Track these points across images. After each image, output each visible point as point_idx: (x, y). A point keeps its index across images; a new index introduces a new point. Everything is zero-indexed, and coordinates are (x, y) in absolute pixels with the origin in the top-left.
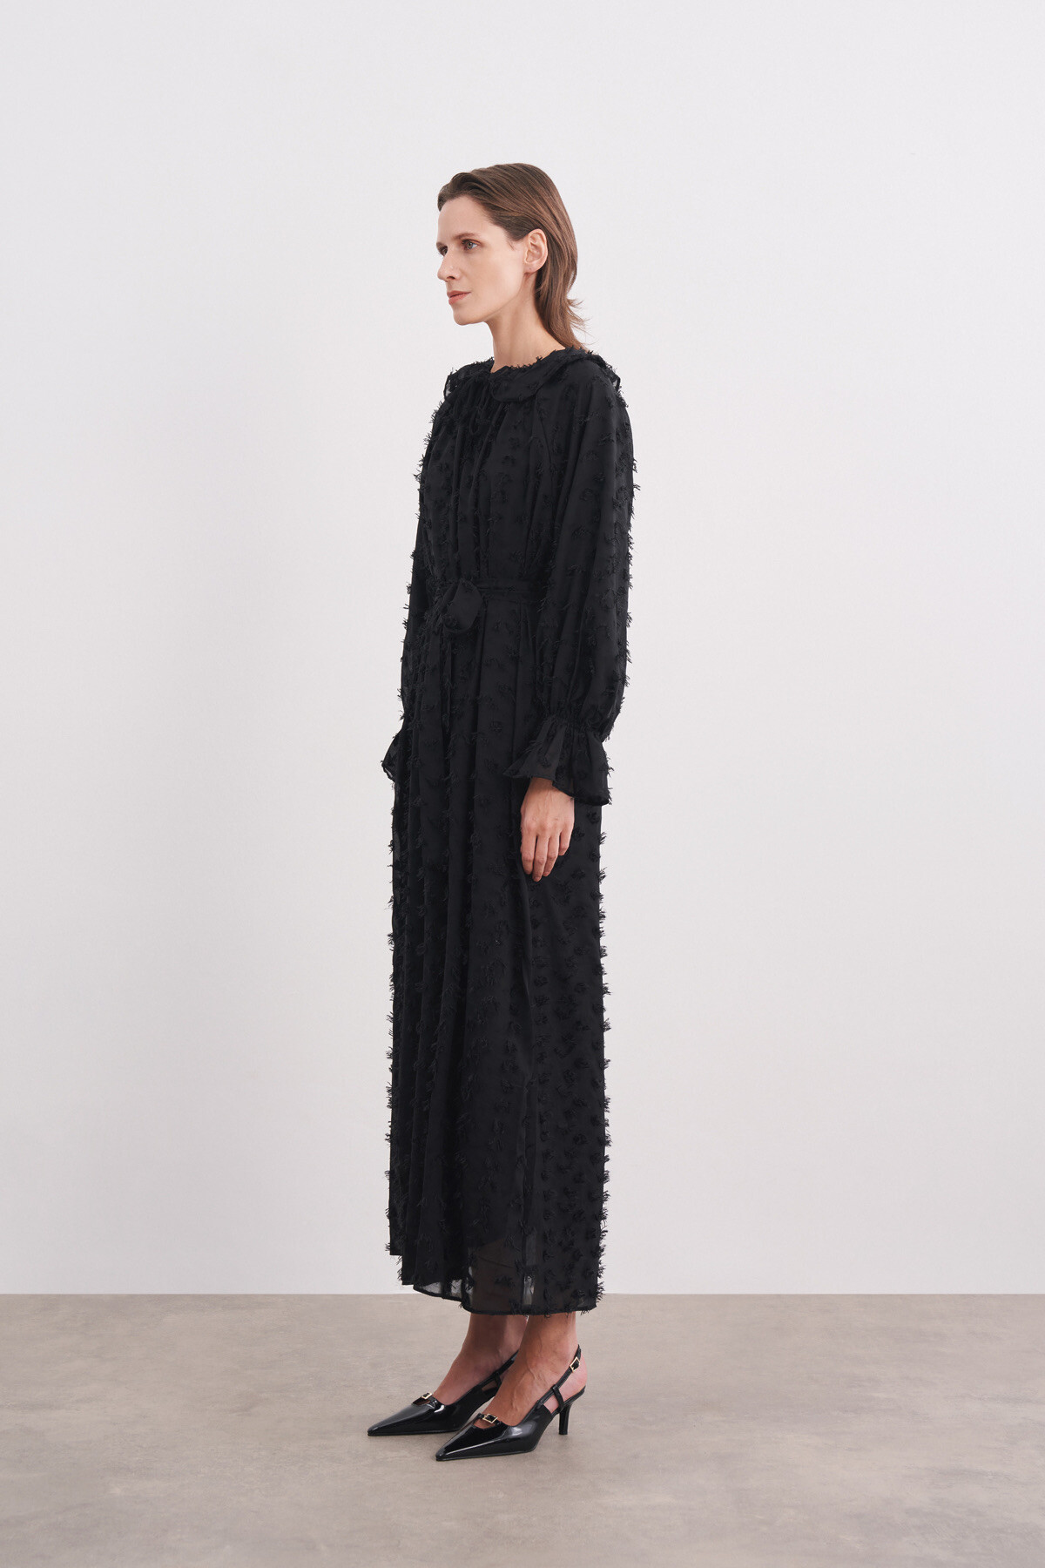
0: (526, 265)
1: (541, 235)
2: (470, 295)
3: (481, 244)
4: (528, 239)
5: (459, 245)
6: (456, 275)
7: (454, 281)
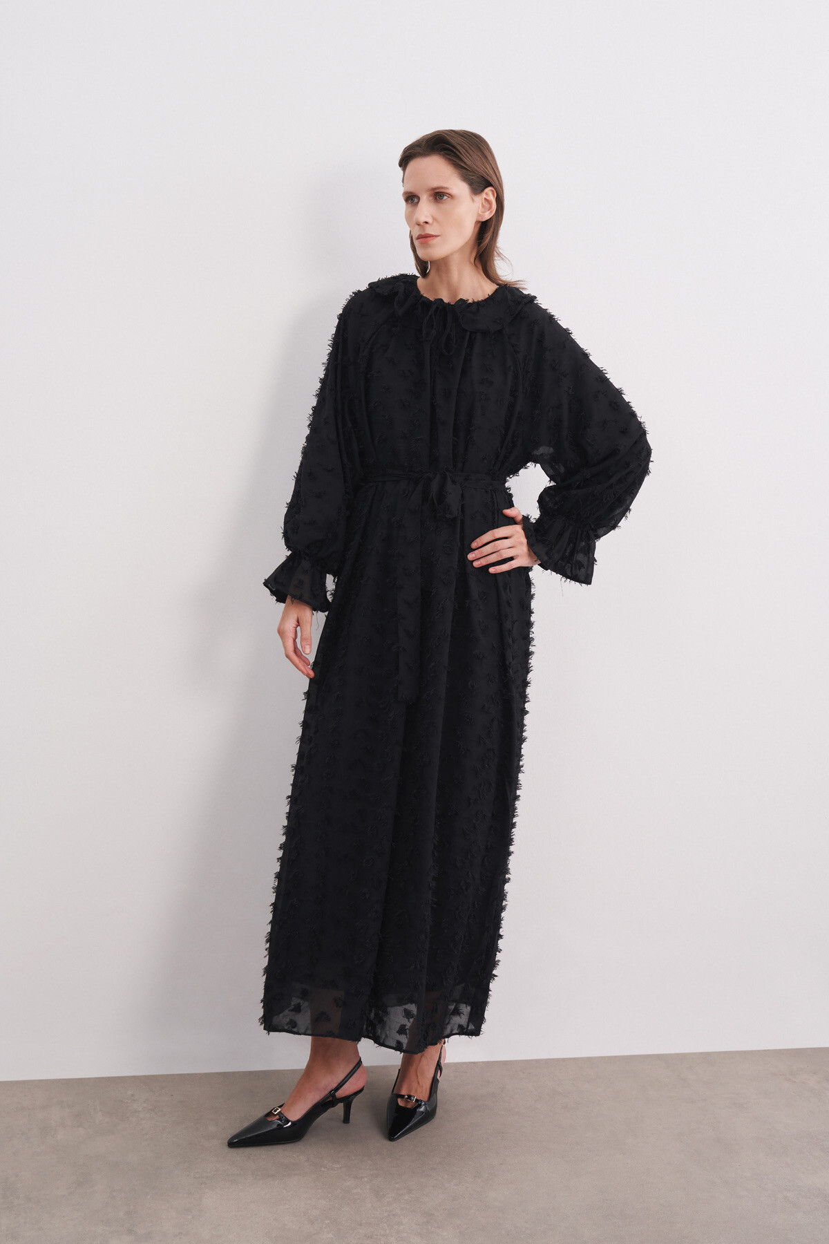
0: (479, 215)
1: (492, 191)
2: (439, 238)
3: (451, 196)
4: (484, 195)
5: (431, 195)
6: (430, 221)
7: (427, 225)
